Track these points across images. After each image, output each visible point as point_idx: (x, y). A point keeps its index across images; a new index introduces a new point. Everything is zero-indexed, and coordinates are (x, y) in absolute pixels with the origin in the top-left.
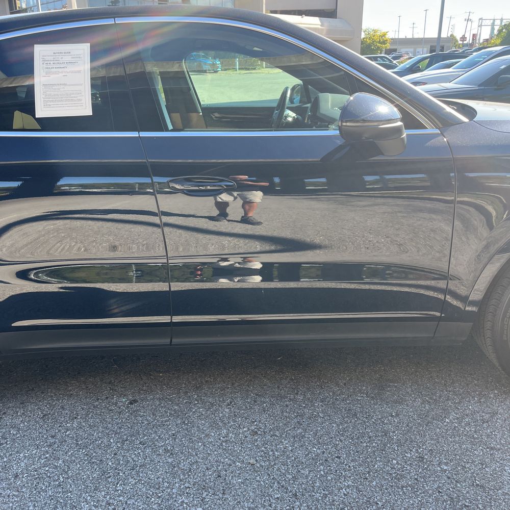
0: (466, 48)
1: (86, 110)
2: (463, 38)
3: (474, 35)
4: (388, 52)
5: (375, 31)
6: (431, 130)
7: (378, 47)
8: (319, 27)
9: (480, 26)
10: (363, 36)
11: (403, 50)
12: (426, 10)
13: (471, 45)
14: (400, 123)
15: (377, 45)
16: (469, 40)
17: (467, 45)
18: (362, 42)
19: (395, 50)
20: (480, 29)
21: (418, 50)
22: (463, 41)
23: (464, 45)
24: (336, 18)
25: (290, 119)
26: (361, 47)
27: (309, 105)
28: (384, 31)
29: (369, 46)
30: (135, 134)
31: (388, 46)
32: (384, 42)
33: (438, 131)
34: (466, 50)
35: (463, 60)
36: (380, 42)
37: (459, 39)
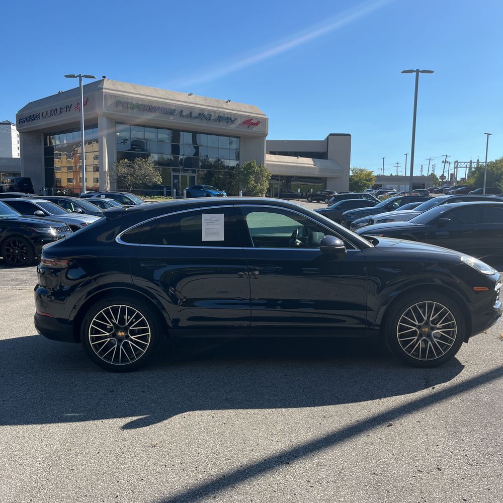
0: (445, 185)
1: (222, 239)
2: (443, 177)
3: (451, 174)
4: (375, 187)
5: (361, 170)
6: (357, 250)
7: (365, 184)
8: (312, 166)
9: (456, 168)
10: (351, 174)
11: (388, 186)
12: (406, 154)
13: (449, 183)
14: (344, 247)
15: (363, 182)
16: (448, 178)
17: (446, 182)
18: (350, 179)
19: (381, 186)
20: (456, 170)
21: (401, 186)
22: (442, 179)
23: (443, 183)
24: (327, 159)
25: (298, 244)
26: (350, 184)
27: (307, 237)
28: (370, 170)
29: (356, 183)
30: (241, 248)
31: (373, 183)
32: (370, 180)
33: (360, 250)
34: (444, 188)
35: (424, 203)
36: (366, 180)
37: (439, 178)
